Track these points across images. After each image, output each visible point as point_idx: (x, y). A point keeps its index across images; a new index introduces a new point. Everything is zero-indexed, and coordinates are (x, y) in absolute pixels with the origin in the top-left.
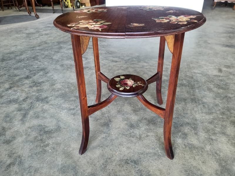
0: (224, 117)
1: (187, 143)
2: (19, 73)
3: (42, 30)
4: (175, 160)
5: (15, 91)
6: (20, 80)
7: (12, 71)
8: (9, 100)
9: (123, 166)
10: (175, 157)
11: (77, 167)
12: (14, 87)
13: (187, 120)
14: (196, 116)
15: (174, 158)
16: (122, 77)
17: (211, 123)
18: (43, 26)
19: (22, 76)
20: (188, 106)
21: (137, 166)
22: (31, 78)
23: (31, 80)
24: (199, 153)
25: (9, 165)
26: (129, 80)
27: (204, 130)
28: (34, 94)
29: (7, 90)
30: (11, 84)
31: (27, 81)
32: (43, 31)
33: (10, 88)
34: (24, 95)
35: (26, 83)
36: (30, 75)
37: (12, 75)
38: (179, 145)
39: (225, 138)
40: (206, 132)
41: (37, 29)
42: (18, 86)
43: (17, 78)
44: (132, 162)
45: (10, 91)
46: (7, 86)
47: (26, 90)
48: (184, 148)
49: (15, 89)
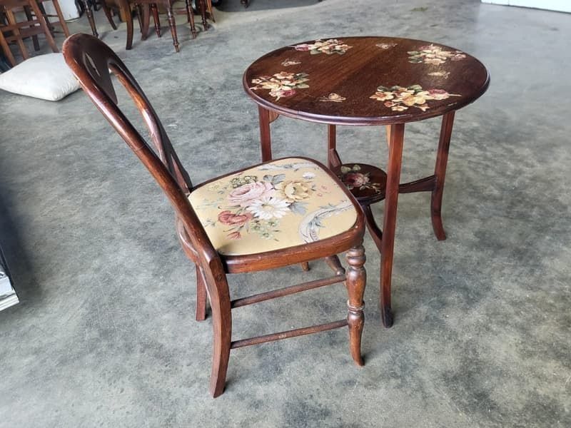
0: (557, 305)
1: (434, 317)
2: (236, 118)
3: (314, 32)
4: (390, 330)
5: (218, 148)
6: (232, 130)
7: (228, 111)
8: (205, 159)
9: (306, 306)
10: (395, 326)
11: (245, 283)
12: (219, 140)
13: (468, 283)
14: (495, 283)
15: (393, 327)
16: (356, 168)
17: (514, 304)
18: (321, 23)
19: (238, 124)
20: (495, 260)
21: (325, 314)
22: (249, 130)
23: (248, 133)
24: (441, 338)
25: (171, 249)
26: (362, 175)
27: (487, 310)
28: (241, 160)
29: (209, 142)
30: (218, 134)
31: (241, 135)
32: (315, 34)
33: (214, 141)
34: (227, 158)
35: (238, 139)
36: (252, 125)
37: (225, 119)
38: (417, 313)
39: (518, 337)
40: (487, 315)
41: (306, 26)
42: (225, 141)
43: (230, 125)
44: (322, 306)
45: (211, 146)
46: (210, 136)
47: (233, 149)
48: (421, 321)
49: (220, 144)
